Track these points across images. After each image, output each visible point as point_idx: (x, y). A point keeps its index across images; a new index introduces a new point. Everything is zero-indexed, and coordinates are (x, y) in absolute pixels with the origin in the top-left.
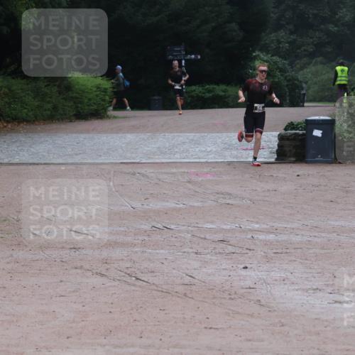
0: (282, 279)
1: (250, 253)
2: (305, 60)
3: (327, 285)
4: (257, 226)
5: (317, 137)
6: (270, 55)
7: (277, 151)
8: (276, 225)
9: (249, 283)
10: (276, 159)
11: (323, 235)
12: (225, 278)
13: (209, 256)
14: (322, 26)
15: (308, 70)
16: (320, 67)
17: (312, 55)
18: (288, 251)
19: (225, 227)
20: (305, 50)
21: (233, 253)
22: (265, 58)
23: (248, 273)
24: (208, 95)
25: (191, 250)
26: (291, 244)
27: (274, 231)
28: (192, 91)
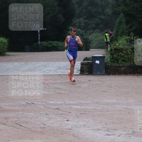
0: (84, 125)
1: (70, 114)
2: (91, 31)
3: (103, 128)
4: (72, 102)
5: (97, 64)
6: (76, 29)
7: (80, 70)
8: (81, 102)
9: (69, 127)
10: (80, 73)
11: (101, 106)
12: (59, 125)
13: (51, 115)
14: (99, 16)
15: (93, 35)
16: (98, 34)
17: (94, 29)
18: (86, 113)
19: (58, 103)
20: (91, 26)
21: (62, 114)
23: (69, 123)
24: (50, 46)
25: (44, 113)
26: (87, 110)
27: (80, 104)
28: (43, 44)
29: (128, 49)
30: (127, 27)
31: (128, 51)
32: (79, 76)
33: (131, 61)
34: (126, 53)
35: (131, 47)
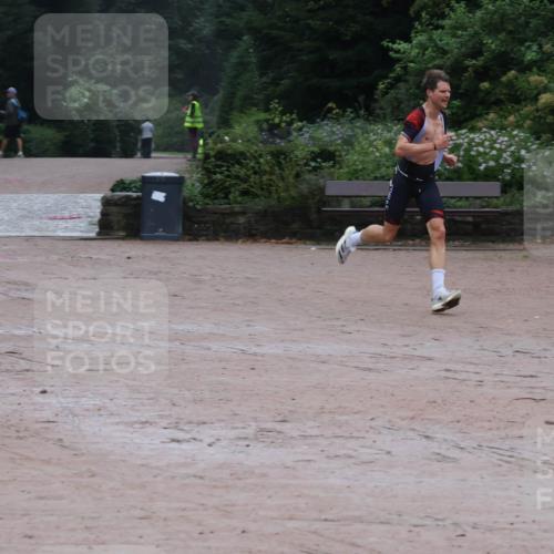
0: (97, 408)
3: (162, 417)
5: (157, 202)
7: (100, 221)
9: (47, 414)
10: (98, 234)
12: (12, 407)
21: (28, 371)
23: (48, 400)
29: (261, 156)
30: (264, 79)
31: (262, 160)
33: (270, 193)
34: (253, 168)
35: (272, 148)
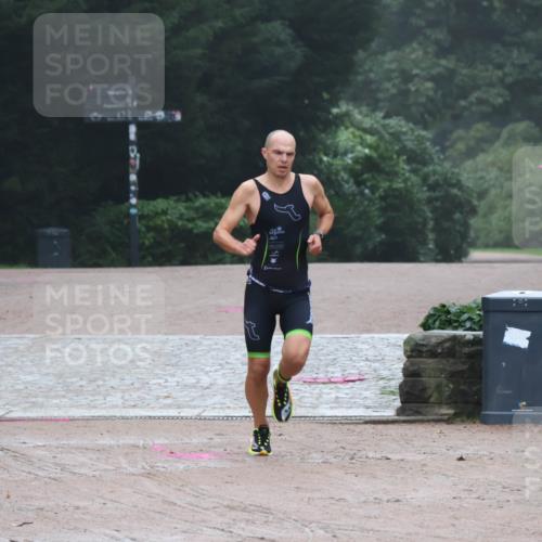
2: (480, 129)
5: (516, 349)
6: (380, 115)
7: (401, 386)
10: (400, 411)
14: (530, 34)
15: (490, 158)
17: (500, 116)
20: (481, 101)
22: (367, 122)
32: (392, 430)
